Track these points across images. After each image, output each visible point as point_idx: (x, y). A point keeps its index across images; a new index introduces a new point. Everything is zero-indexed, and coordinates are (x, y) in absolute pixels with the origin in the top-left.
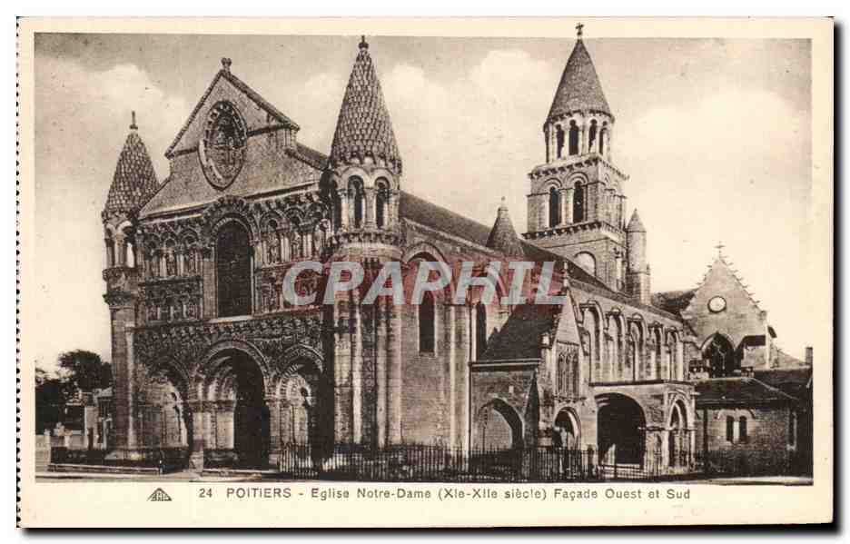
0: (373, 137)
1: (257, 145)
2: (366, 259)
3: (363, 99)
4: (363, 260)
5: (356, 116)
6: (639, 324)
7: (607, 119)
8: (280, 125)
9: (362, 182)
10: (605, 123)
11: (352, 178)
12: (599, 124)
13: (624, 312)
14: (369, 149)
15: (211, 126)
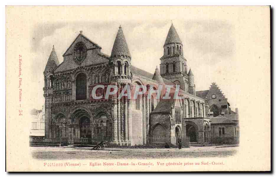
0: (124, 51)
1: (89, 53)
2: (122, 84)
3: (121, 41)
4: (121, 84)
5: (119, 45)
6: (194, 102)
7: (181, 45)
8: (96, 48)
9: (120, 62)
10: (180, 46)
11: (118, 61)
12: (179, 46)
13: (190, 98)
14: (122, 54)
15: (76, 48)
